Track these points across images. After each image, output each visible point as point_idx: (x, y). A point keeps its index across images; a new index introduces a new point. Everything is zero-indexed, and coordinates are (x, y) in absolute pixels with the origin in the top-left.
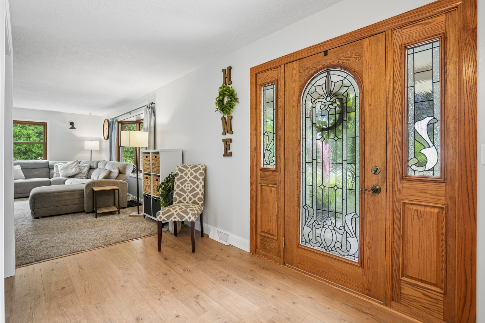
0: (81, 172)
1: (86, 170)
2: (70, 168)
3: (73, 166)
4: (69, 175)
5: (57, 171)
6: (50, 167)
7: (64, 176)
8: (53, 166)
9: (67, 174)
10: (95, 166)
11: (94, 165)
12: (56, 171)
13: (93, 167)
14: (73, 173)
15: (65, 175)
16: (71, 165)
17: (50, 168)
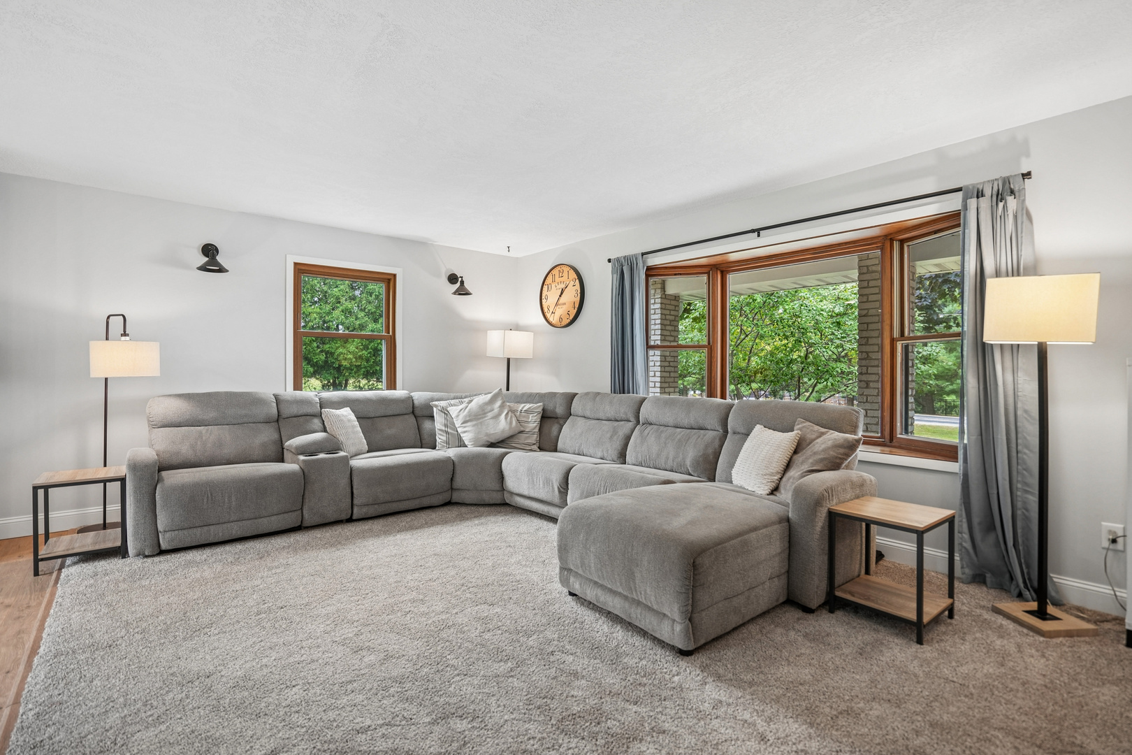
0: (522, 429)
1: (533, 422)
2: (490, 415)
3: (496, 411)
4: (493, 440)
5: (449, 423)
6: (417, 412)
7: (481, 443)
8: (431, 408)
9: (487, 435)
10: (560, 410)
11: (555, 408)
12: (446, 426)
13: (554, 411)
14: (503, 431)
15: (485, 439)
16: (489, 408)
17: (420, 414)
